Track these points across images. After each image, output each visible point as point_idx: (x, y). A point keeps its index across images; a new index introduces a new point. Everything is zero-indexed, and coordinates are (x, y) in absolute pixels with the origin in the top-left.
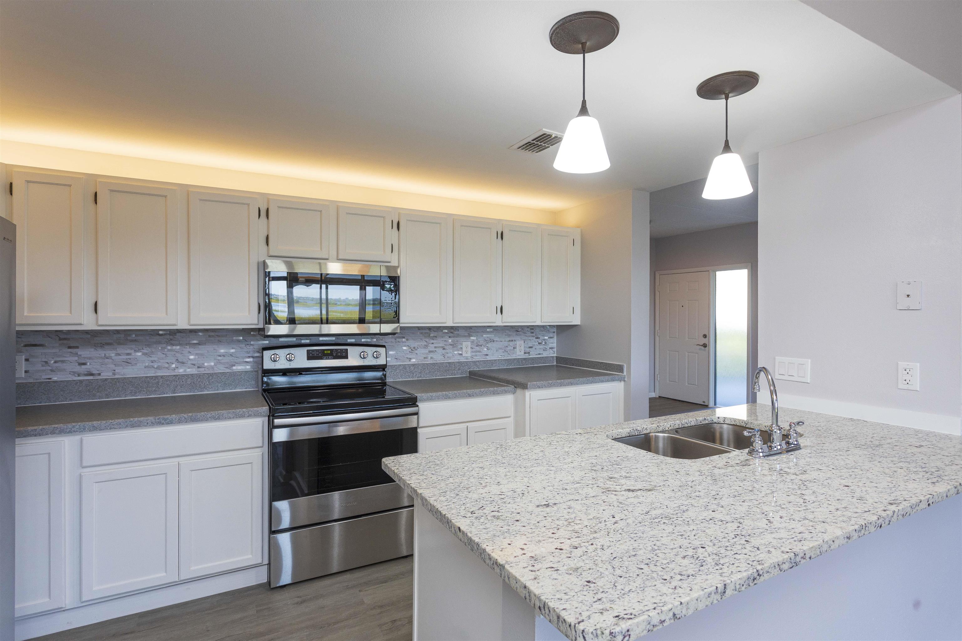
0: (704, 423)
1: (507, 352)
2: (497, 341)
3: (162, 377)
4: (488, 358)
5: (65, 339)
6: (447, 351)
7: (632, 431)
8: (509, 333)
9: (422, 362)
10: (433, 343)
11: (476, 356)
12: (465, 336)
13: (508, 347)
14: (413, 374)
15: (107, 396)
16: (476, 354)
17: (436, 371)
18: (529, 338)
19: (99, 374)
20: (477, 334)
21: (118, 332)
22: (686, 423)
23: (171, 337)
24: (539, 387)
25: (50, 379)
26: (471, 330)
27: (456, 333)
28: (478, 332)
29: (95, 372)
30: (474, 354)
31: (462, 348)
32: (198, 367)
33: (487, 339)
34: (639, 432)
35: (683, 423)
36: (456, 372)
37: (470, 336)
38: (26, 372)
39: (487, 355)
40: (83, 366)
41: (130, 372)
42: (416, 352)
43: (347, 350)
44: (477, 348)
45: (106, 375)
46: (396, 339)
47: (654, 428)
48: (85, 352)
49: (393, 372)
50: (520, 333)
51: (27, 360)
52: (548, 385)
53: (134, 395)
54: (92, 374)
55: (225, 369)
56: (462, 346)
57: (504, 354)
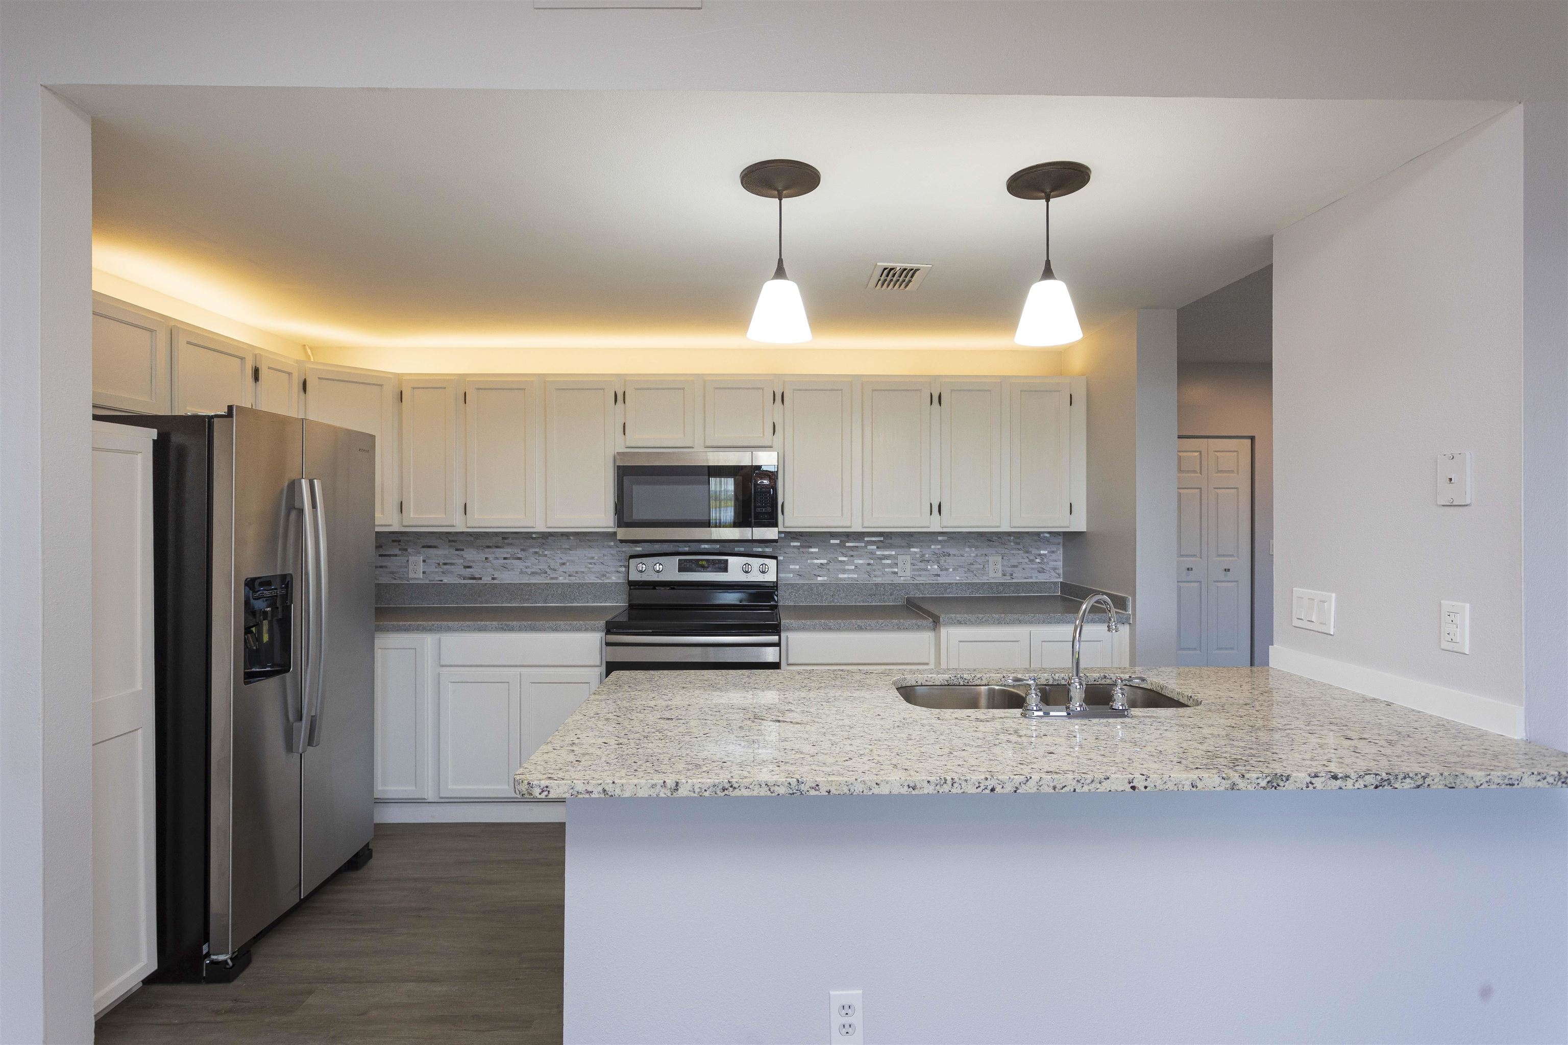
0: (1103, 682)
1: (973, 572)
2: (954, 555)
3: (534, 584)
4: (941, 580)
5: (453, 541)
6: (874, 567)
7: (952, 678)
8: (976, 544)
9: (836, 581)
10: (852, 556)
11: (920, 576)
12: (903, 547)
13: (973, 564)
14: (822, 597)
15: (487, 602)
16: (921, 573)
17: (855, 595)
18: (1012, 552)
19: (480, 579)
20: (921, 544)
21: (496, 534)
22: (1063, 679)
23: (544, 541)
24: (960, 623)
25: (442, 581)
26: (912, 539)
27: (887, 541)
28: (922, 541)
29: (477, 576)
30: (917, 573)
31: (897, 564)
32: (569, 576)
33: (937, 552)
34: (966, 681)
35: (1057, 678)
36: (886, 598)
37: (910, 546)
38: (424, 573)
39: (938, 575)
40: (468, 570)
41: (506, 577)
42: (828, 567)
43: (727, 561)
44: (923, 564)
45: (487, 580)
46: (799, 549)
47: (995, 678)
48: (470, 554)
49: (794, 594)
50: (996, 544)
51: (424, 561)
52: (976, 621)
53: (509, 603)
54: (474, 578)
55: (595, 578)
56: (896, 561)
57: (966, 575)
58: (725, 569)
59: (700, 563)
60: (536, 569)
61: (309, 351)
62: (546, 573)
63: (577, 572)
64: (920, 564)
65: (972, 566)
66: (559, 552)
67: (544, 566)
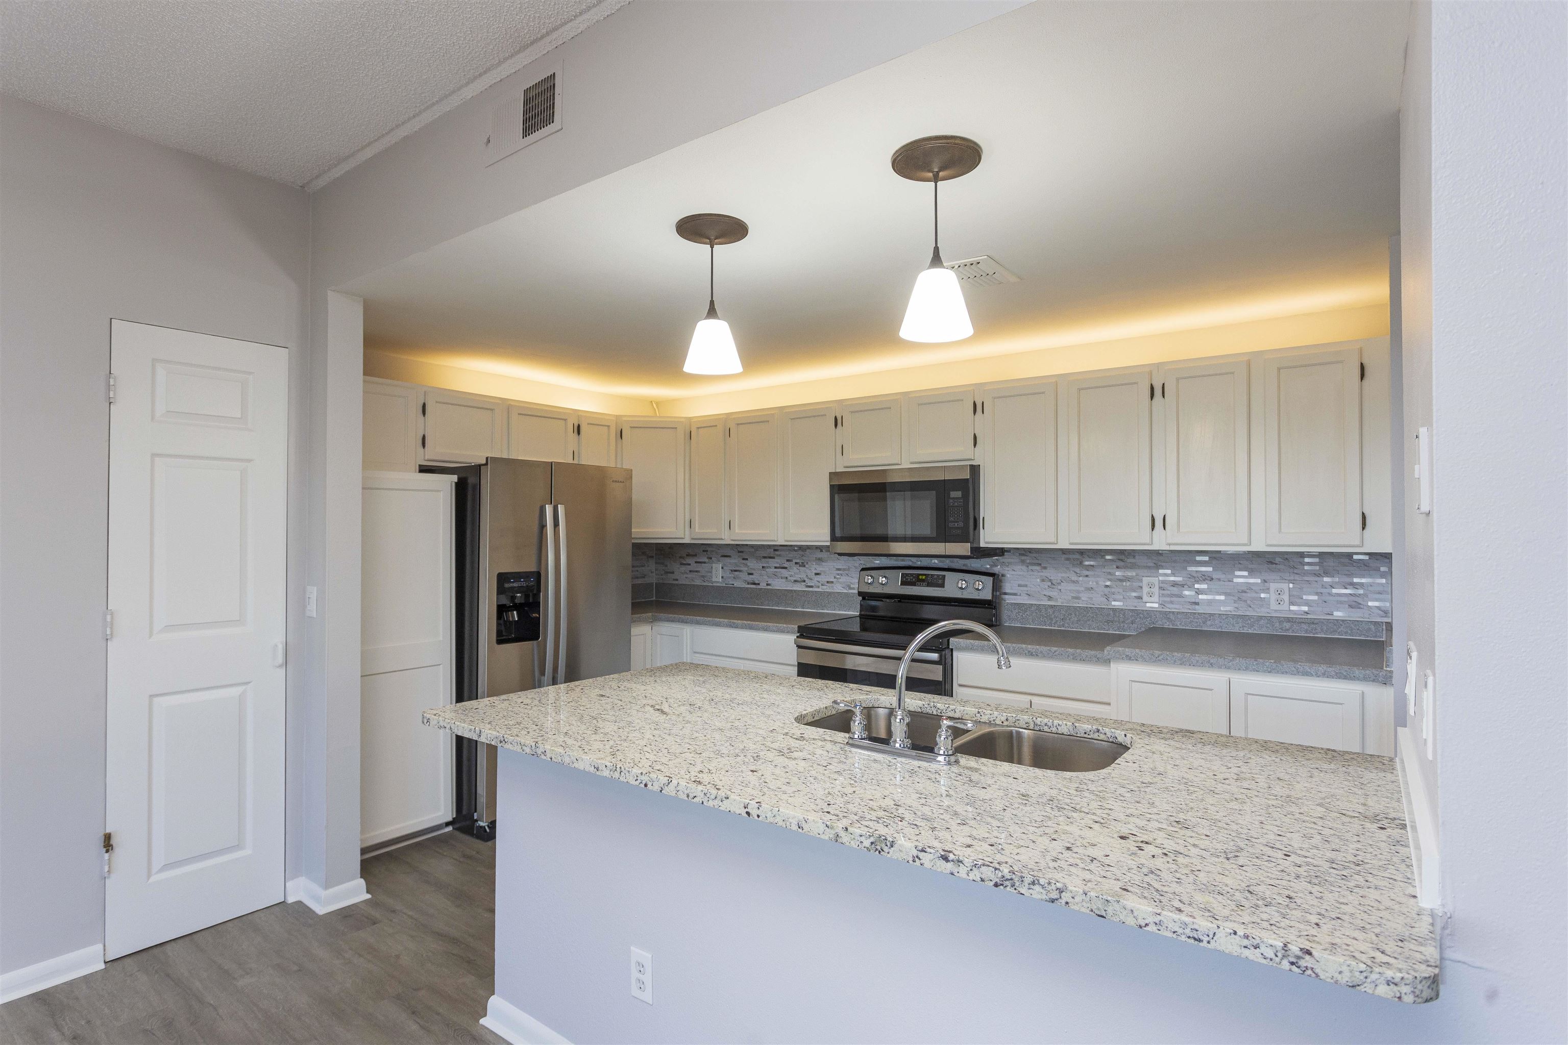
1: (1245, 601)
2: (1219, 580)
3: (795, 591)
4: (1200, 609)
5: (742, 552)
6: (1113, 590)
8: (1250, 566)
9: (1068, 603)
10: (1087, 576)
11: (1172, 602)
12: (1149, 568)
13: (1245, 592)
14: (1051, 619)
15: (762, 604)
16: (1172, 599)
17: (1089, 620)
18: (1306, 578)
19: (759, 584)
20: (1173, 564)
21: (769, 546)
25: (733, 584)
26: (1161, 558)
27: (1129, 561)
28: (1175, 561)
29: (757, 582)
30: (1168, 599)
31: (1141, 587)
32: (822, 585)
33: (1195, 575)
36: (1126, 626)
37: (1158, 567)
38: (722, 577)
39: (1196, 603)
40: (751, 576)
41: (778, 584)
42: (1059, 587)
43: (944, 576)
44: (1175, 589)
45: (763, 585)
46: (1028, 567)
48: (752, 564)
49: (1021, 614)
50: (1281, 567)
51: (722, 568)
53: (777, 606)
54: (754, 584)
56: (1141, 585)
57: (1236, 605)
58: (942, 586)
59: (920, 577)
60: (797, 577)
61: (655, 405)
62: (804, 581)
63: (828, 582)
64: (1172, 588)
65: (1244, 594)
66: (814, 563)
67: (803, 576)
